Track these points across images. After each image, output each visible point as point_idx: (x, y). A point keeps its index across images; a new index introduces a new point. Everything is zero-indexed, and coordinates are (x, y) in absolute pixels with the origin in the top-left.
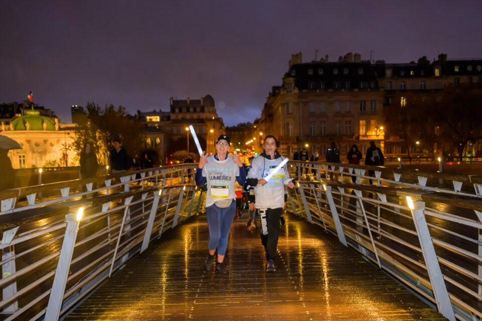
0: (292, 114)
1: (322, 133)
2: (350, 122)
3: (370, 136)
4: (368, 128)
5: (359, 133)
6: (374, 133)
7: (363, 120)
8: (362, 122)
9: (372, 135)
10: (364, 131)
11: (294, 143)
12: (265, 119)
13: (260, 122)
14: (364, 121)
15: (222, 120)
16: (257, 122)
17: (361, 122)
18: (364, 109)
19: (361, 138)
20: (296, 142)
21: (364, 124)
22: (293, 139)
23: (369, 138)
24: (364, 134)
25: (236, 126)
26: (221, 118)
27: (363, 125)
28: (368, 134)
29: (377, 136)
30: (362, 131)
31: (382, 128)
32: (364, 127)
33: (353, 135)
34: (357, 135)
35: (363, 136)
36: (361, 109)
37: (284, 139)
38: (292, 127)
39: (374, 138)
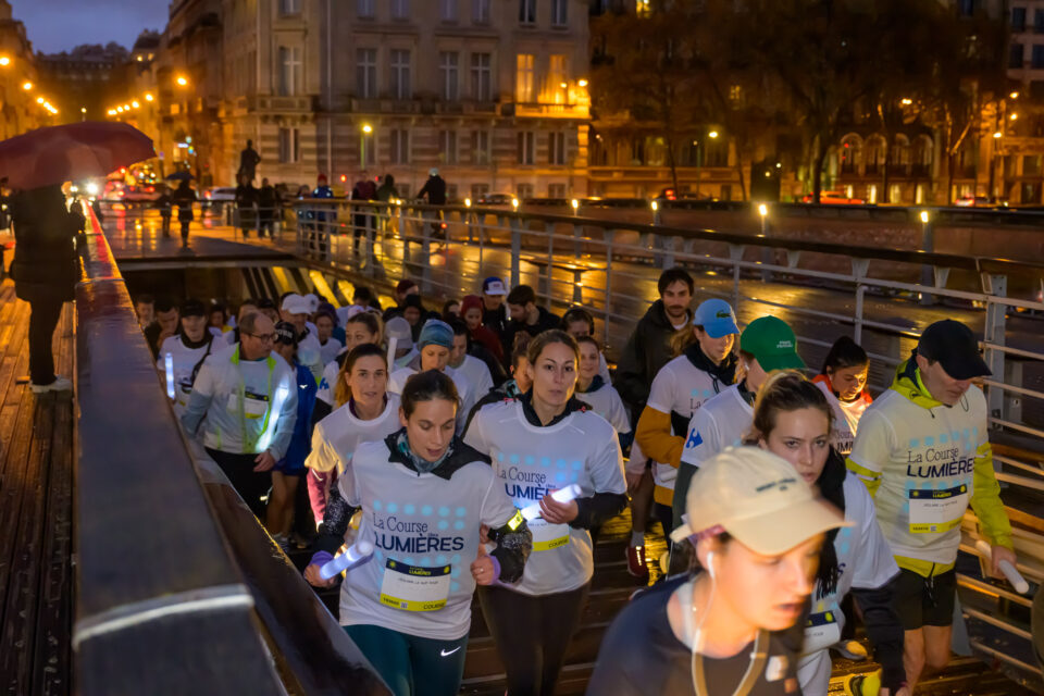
0: (297, 17)
1: (396, 88)
2: (486, 56)
3: (547, 105)
4: (541, 79)
5: (513, 95)
6: (558, 98)
7: (526, 53)
8: (524, 60)
9: (554, 105)
10: (529, 89)
11: (304, 119)
12: (189, 32)
13: (164, 43)
14: (530, 58)
15: (24, 30)
16: (147, 42)
17: (521, 58)
18: (531, 19)
19: (520, 112)
20: (311, 115)
21: (530, 66)
22: (302, 104)
23: (544, 114)
24: (528, 99)
25: (69, 51)
26: (20, 23)
27: (526, 71)
28: (541, 99)
29: (567, 106)
30: (524, 90)
31: (583, 83)
32: (530, 76)
33: (497, 100)
34: (506, 101)
35: (526, 105)
36: (522, 18)
37: (269, 103)
38: (299, 63)
39: (558, 113)
